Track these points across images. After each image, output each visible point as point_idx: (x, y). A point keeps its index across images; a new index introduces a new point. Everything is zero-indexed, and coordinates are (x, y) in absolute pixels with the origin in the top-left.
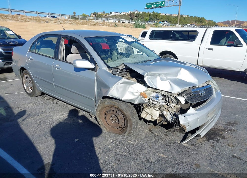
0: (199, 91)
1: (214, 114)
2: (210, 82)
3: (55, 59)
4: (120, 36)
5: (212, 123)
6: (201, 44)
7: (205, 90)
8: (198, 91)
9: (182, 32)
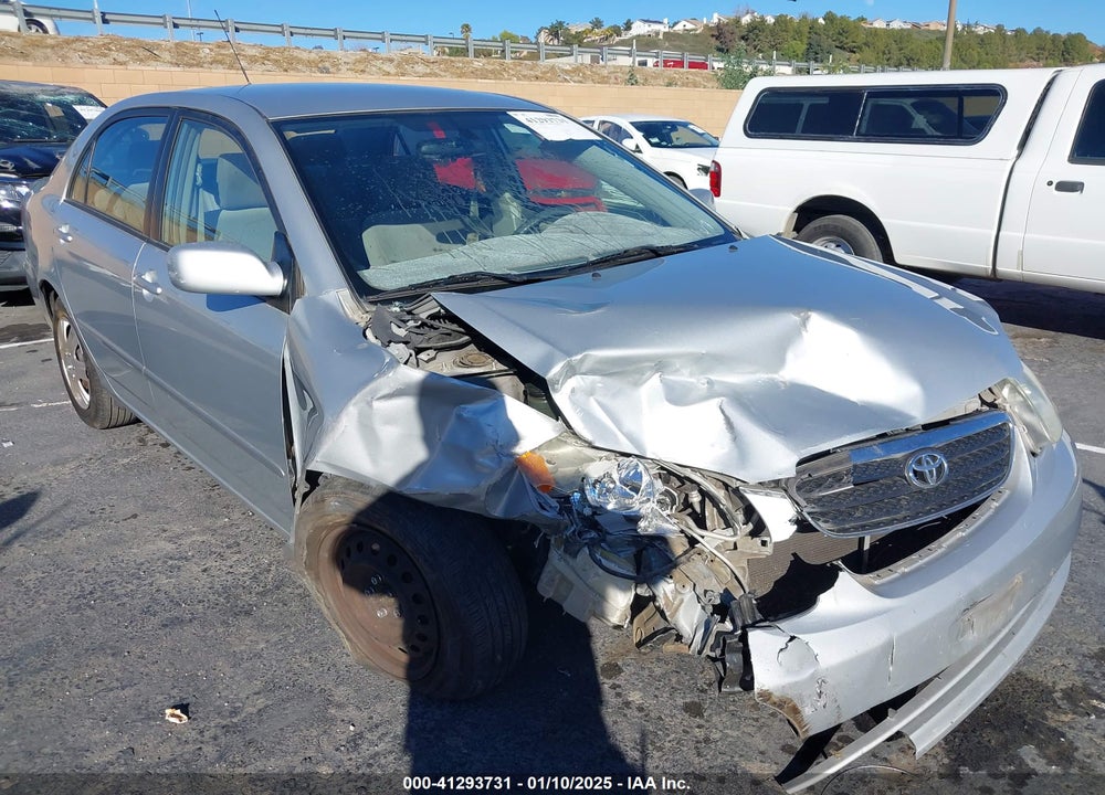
0: (907, 458)
1: (1011, 608)
2: (1006, 392)
3: (149, 242)
4: (504, 113)
5: (1000, 657)
6: (1019, 156)
7: (948, 451)
8: (898, 456)
9: (941, 100)
